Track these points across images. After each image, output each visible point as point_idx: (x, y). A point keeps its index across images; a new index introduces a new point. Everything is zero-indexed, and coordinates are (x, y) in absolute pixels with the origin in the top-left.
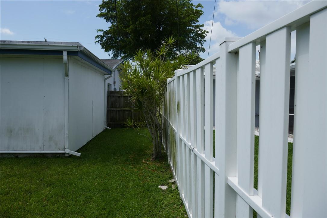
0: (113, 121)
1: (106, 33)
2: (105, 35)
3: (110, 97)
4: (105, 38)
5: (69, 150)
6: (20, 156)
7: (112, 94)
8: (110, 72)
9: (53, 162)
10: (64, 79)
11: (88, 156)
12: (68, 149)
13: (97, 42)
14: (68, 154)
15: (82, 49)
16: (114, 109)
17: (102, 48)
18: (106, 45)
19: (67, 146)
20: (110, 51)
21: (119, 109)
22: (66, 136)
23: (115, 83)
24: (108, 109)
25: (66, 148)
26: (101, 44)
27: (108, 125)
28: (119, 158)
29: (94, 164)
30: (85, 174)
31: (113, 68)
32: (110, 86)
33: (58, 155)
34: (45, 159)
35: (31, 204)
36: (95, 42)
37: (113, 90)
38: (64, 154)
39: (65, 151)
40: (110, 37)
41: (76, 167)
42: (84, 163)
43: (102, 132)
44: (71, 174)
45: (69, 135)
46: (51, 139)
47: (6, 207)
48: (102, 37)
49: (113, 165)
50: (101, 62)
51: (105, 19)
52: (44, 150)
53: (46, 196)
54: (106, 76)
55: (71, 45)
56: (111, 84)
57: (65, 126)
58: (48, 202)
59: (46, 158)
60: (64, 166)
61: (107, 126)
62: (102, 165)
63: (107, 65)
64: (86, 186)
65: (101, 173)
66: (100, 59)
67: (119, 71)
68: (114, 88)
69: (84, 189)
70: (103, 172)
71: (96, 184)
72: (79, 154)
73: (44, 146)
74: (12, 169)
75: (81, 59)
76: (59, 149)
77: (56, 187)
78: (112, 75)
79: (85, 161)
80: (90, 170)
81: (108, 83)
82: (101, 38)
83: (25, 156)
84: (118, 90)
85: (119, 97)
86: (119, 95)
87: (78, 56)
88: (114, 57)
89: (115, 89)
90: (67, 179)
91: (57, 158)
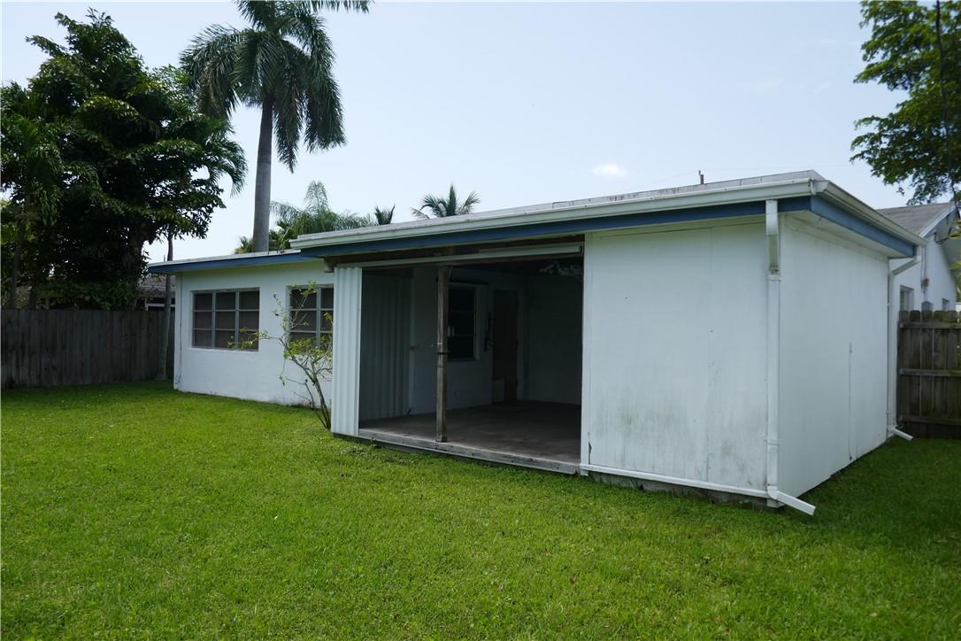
0: (920, 413)
1: (890, 122)
2: (884, 131)
3: (908, 332)
4: (883, 139)
5: (778, 490)
6: (648, 488)
7: (916, 323)
8: (910, 248)
9: (732, 519)
10: (768, 280)
11: (840, 519)
12: (775, 488)
13: (857, 156)
14: (777, 501)
15: (822, 187)
16: (927, 373)
17: (873, 174)
18: (890, 160)
19: (772, 478)
20: (903, 179)
21: (945, 373)
22: (769, 447)
23: (925, 283)
24: (901, 372)
25: (769, 482)
26: (870, 161)
27: (904, 425)
28: (955, 545)
29: (863, 549)
30: (834, 575)
31: (923, 235)
32: (908, 293)
33: (746, 501)
34: (710, 506)
35: (685, 624)
36: (853, 159)
37: (918, 307)
38: (764, 500)
39: (766, 490)
40: (904, 135)
41: (801, 547)
42: (825, 536)
43: (881, 447)
44: (790, 564)
45: (778, 445)
46: (727, 450)
47: (627, 614)
48: (875, 139)
49: (932, 565)
50: (881, 219)
51: (883, 81)
52: (707, 481)
53: (721, 612)
54: (896, 264)
55: (790, 181)
56: (911, 289)
57: (767, 419)
58: (728, 630)
59: (713, 503)
60: (767, 537)
61: (897, 428)
62: (890, 557)
63: (901, 227)
64: (840, 614)
65: (891, 585)
66: (875, 208)
67: (941, 242)
68: (922, 301)
69: (835, 621)
70: (895, 580)
71: (875, 614)
72: (809, 508)
73: (708, 468)
74: (632, 517)
75: (818, 217)
76: (750, 483)
77: (747, 592)
78: (919, 258)
79: (830, 535)
80: (849, 565)
81: (902, 286)
82: (872, 143)
83: (661, 488)
84: (937, 307)
85: (944, 332)
86: (946, 326)
87: (810, 210)
88: (919, 198)
89: (926, 304)
90: (777, 577)
91: (743, 508)
